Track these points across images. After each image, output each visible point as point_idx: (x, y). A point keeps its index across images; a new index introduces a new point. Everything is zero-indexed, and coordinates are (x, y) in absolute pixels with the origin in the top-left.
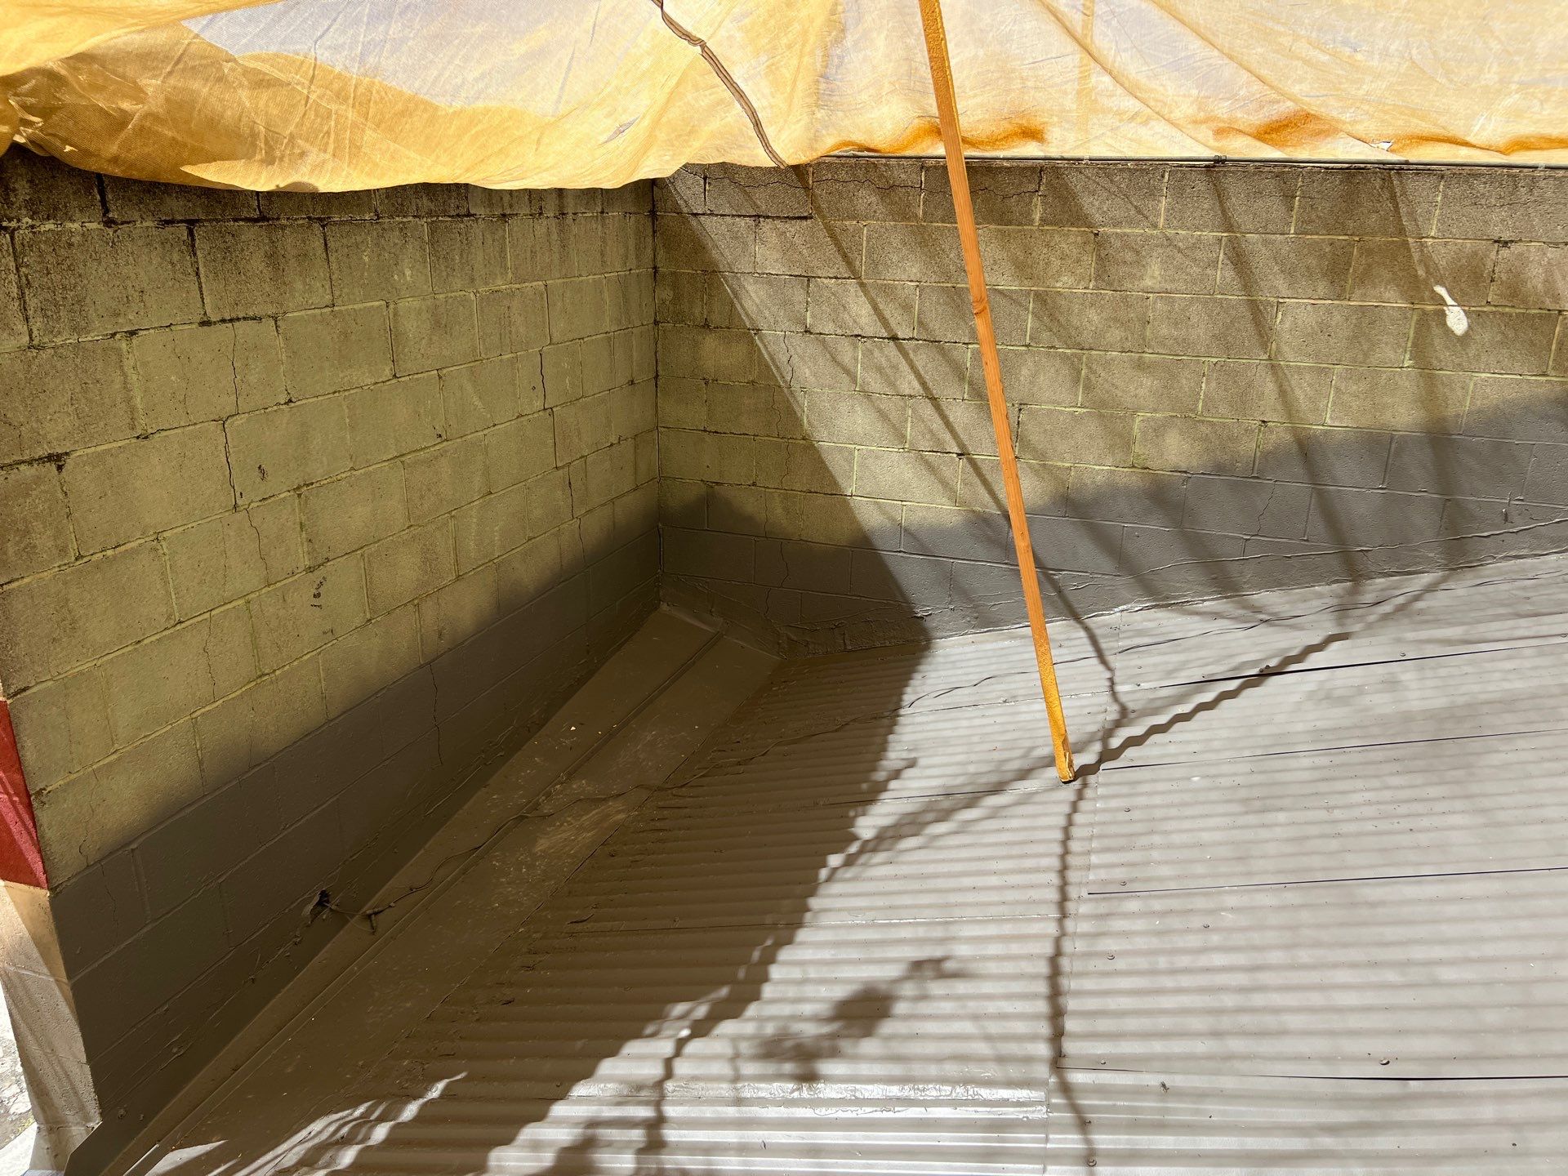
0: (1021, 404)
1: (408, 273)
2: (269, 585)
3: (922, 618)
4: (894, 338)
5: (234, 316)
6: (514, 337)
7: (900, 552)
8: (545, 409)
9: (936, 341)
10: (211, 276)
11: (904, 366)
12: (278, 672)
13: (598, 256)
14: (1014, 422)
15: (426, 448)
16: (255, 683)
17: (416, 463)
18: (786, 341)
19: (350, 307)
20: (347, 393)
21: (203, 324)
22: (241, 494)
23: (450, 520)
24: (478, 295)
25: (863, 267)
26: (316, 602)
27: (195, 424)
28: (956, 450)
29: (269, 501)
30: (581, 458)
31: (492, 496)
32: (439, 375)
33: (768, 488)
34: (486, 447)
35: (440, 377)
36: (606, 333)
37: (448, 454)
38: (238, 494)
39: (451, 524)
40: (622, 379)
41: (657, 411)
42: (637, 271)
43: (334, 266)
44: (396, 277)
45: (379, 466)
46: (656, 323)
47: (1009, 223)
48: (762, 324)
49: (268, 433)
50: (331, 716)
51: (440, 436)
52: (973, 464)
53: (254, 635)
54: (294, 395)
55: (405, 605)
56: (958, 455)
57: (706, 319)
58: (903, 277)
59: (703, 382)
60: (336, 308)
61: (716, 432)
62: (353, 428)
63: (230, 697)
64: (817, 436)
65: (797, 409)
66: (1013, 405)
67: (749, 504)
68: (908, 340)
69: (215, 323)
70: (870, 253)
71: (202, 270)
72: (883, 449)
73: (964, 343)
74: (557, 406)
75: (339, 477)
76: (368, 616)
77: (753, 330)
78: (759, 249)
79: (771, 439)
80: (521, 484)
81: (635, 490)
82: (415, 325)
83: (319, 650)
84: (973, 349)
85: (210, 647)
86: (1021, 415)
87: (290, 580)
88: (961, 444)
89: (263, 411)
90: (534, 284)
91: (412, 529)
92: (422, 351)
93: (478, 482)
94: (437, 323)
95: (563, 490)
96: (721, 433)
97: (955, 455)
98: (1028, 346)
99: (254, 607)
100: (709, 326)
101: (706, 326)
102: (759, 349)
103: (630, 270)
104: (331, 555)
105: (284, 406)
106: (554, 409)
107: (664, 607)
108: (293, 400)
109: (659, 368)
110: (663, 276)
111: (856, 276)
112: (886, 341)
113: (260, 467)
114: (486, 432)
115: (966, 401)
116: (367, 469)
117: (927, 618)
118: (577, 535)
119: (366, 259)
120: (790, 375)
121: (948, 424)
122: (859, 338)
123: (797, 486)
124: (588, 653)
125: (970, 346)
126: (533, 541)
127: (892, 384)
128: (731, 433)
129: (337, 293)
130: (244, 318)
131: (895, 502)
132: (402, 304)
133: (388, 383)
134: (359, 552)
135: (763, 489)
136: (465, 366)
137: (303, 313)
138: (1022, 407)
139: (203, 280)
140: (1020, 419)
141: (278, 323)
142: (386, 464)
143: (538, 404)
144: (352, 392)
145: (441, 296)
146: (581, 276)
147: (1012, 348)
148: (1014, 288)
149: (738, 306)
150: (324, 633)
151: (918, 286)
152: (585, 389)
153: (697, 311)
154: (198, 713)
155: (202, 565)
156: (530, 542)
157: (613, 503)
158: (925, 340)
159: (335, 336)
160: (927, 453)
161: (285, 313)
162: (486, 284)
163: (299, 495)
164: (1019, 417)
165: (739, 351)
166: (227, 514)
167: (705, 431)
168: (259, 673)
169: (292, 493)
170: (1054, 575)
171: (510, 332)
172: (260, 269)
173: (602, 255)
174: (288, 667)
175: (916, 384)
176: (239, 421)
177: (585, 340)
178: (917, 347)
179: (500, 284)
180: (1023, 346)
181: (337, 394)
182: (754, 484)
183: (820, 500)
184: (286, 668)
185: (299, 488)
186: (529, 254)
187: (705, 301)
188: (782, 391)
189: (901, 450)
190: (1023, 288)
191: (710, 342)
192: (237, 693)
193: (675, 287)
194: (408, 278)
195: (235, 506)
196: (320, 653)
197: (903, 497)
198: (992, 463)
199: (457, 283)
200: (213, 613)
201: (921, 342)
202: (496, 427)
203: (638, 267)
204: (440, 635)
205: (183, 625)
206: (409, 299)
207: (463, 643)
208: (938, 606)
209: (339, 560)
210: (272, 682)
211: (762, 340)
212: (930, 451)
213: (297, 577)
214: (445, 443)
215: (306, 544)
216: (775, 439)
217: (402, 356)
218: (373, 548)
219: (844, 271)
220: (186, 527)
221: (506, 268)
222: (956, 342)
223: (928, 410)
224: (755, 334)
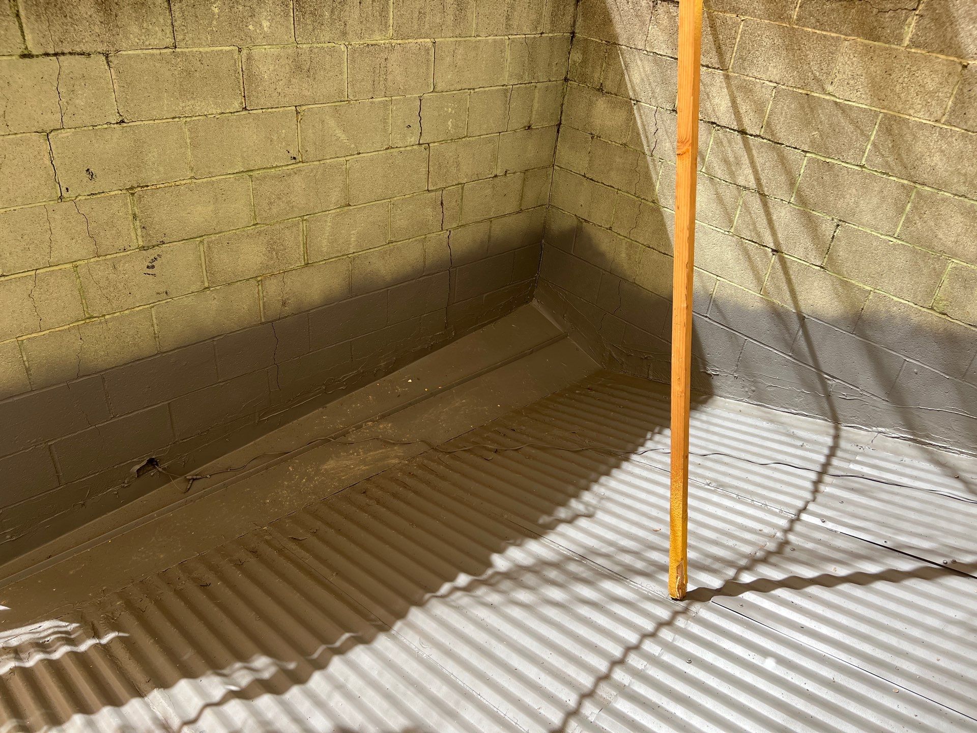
0: (840, 221)
1: (265, 24)
2: (99, 257)
3: (710, 375)
4: (743, 132)
5: (58, 50)
6: (390, 84)
7: (706, 317)
8: (419, 144)
9: (778, 143)
10: (33, 18)
11: (745, 160)
12: (107, 317)
13: (503, 20)
14: (829, 235)
15: (277, 167)
16: (84, 322)
17: (265, 177)
18: (656, 116)
19: (195, 50)
20: (188, 119)
21: (24, 56)
22: (67, 189)
23: (301, 223)
24: (350, 47)
25: (732, 61)
26: (150, 271)
27: (16, 134)
28: (772, 245)
29: (99, 196)
30: (458, 184)
31: (351, 208)
32: (296, 110)
33: (619, 234)
34: (347, 171)
35: (298, 113)
36: (503, 86)
37: (303, 173)
38: (64, 189)
39: (303, 226)
40: (517, 122)
41: (555, 153)
42: (551, 35)
43: (177, 14)
44: (251, 27)
45: (223, 177)
46: (566, 80)
47: (878, 39)
48: (642, 97)
49: (96, 145)
50: (164, 349)
51: (294, 158)
52: (783, 261)
53: (82, 291)
54: (127, 117)
55: (248, 280)
56: (773, 250)
57: (601, 84)
58: (764, 77)
59: (590, 136)
60: (177, 50)
61: (591, 179)
62: (195, 146)
63: (57, 329)
64: (662, 202)
65: (654, 176)
66: (833, 219)
67: (604, 243)
68: (755, 136)
69: (37, 56)
70: (742, 47)
71: (22, 13)
72: (712, 227)
73: (803, 151)
74: (434, 142)
75: (177, 183)
76: (206, 285)
77: (634, 100)
78: (653, 30)
79: (630, 195)
80: (386, 201)
81: (518, 213)
82: (272, 68)
83: (152, 305)
84: (810, 159)
85: (36, 295)
86: (838, 231)
87: (122, 254)
88: (776, 241)
89: (91, 128)
90: (419, 41)
91: (258, 226)
92: (279, 90)
93: (335, 196)
94: (299, 68)
95: (434, 208)
96: (595, 181)
97: (770, 250)
98: (863, 167)
99: (83, 271)
100: (602, 90)
101: (600, 90)
102: (635, 118)
103: (541, 34)
104: (165, 239)
105: (115, 125)
106: (431, 145)
107: (535, 303)
108: (126, 120)
109: (562, 118)
110: (578, 41)
111: (724, 68)
112: (736, 133)
113: (88, 170)
114: (348, 158)
115: (791, 205)
116: (209, 179)
117: (715, 377)
118: (445, 244)
119: (216, 10)
120: (653, 145)
121: (770, 222)
122: (714, 126)
123: (641, 240)
124: (446, 328)
125: (808, 155)
126: (394, 244)
127: (732, 174)
128: (602, 183)
129: (179, 37)
130: (70, 54)
131: (712, 275)
132: (256, 51)
133: (236, 114)
134: (198, 239)
135: (616, 235)
136: (329, 105)
137: (139, 52)
138: (840, 223)
139: (24, 20)
140: (835, 234)
141: (110, 59)
142: (232, 176)
143: (413, 140)
144: (194, 118)
145: (304, 46)
146: (478, 36)
147: (846, 165)
148: (864, 106)
149: (627, 77)
150: (158, 293)
151: (775, 87)
152: (470, 130)
153: (596, 75)
154: (24, 337)
155: (25, 237)
156: (391, 245)
157: (491, 221)
158: (769, 140)
159: (176, 73)
160: (747, 241)
161: (117, 51)
162: (361, 38)
163: (133, 194)
164: (835, 232)
165: (620, 116)
166: (52, 202)
167: (584, 176)
168: (87, 316)
169: (124, 192)
170: (829, 379)
171: (386, 80)
172: (89, 13)
173: (508, 18)
174: (118, 314)
175: (751, 178)
176: (64, 134)
177: (476, 90)
178: (762, 146)
179: (378, 39)
180: (857, 165)
181: (177, 119)
182: (610, 229)
183: (655, 255)
184: (116, 315)
185: (132, 188)
186: (416, 15)
187: (603, 68)
188: (645, 158)
189: (727, 233)
190: (873, 108)
191: (601, 104)
192: (63, 328)
193: (585, 52)
194: (266, 29)
195: (61, 198)
196: (153, 307)
197: (719, 273)
198: (800, 266)
199: (326, 35)
200: (38, 272)
201: (765, 141)
202: (361, 155)
203: (552, 31)
204: (284, 304)
205: (7, 278)
206: (266, 47)
207: (309, 310)
208: (725, 370)
209: (175, 243)
210: (100, 323)
211: (639, 110)
212: (750, 240)
213: (129, 253)
214: (301, 164)
215: (139, 230)
216: (632, 196)
217: (254, 93)
218: (213, 237)
219: (714, 61)
220: (8, 209)
221: (386, 26)
222: (796, 148)
223: (755, 203)
224: (635, 104)
